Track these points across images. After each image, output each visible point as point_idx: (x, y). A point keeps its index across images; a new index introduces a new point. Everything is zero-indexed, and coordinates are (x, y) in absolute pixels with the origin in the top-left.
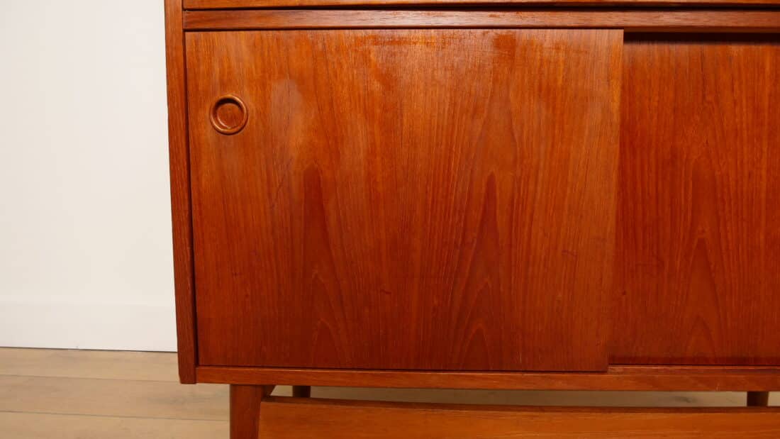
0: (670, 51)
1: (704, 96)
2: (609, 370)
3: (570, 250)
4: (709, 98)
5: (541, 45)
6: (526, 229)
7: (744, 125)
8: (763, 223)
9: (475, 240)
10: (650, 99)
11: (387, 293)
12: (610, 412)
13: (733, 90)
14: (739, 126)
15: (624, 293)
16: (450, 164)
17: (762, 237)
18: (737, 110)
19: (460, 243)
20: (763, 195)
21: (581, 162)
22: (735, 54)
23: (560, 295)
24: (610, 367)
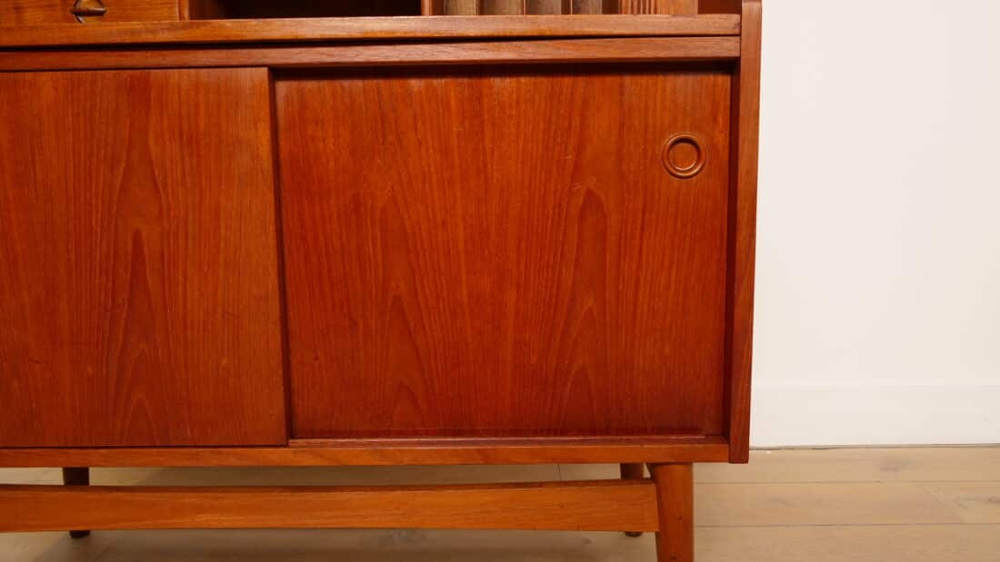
0: (343, 88)
1: (384, 137)
2: (290, 444)
3: (231, 311)
4: (390, 138)
5: (179, 86)
6: (180, 289)
7: (433, 168)
8: (464, 277)
9: (126, 303)
10: (324, 141)
11: (37, 362)
12: (303, 491)
13: (416, 129)
14: (426, 168)
15: (316, 358)
16: (91, 220)
17: (465, 292)
18: (423, 150)
19: (109, 306)
20: (461, 245)
21: (233, 214)
22: (415, 90)
23: (225, 362)
24: (291, 441)
